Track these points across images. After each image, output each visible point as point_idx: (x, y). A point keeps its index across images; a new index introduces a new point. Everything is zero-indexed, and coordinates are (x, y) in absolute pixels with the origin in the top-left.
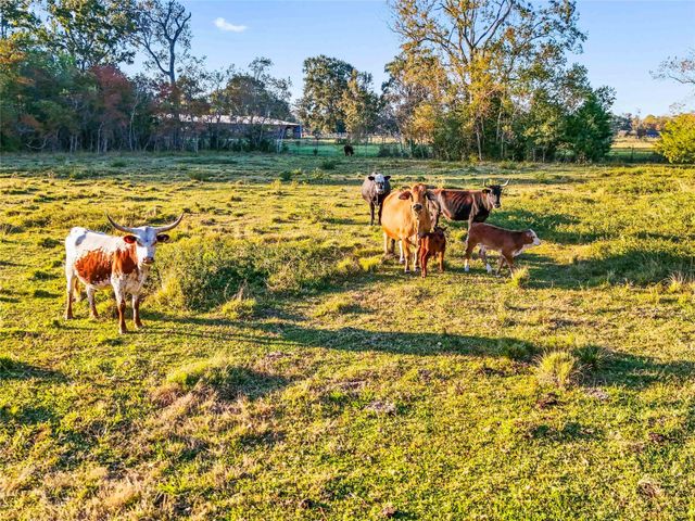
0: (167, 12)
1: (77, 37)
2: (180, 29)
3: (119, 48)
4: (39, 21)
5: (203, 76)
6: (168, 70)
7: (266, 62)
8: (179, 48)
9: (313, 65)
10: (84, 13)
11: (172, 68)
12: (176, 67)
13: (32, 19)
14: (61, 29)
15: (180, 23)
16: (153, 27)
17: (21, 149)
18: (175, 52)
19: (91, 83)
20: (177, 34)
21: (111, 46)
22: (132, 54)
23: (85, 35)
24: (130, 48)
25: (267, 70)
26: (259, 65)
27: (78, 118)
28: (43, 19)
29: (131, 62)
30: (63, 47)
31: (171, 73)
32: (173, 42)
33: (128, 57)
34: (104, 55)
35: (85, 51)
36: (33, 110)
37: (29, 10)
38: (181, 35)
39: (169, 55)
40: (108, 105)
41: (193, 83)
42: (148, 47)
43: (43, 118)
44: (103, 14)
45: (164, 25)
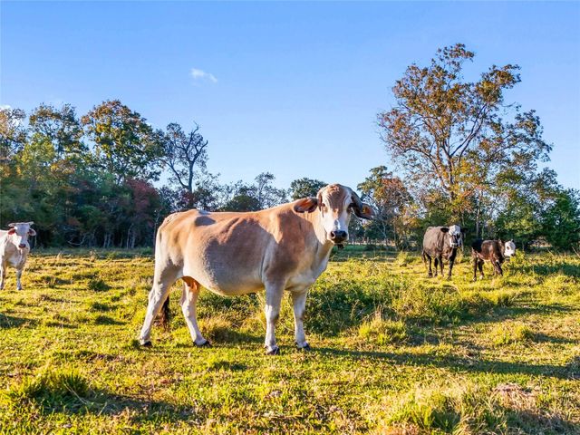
0: (189, 140)
1: (115, 160)
2: (198, 153)
3: (148, 168)
4: (87, 149)
5: (216, 189)
6: (187, 184)
7: (270, 177)
8: (196, 168)
9: (298, 185)
10: (123, 142)
11: (190, 183)
12: (194, 182)
13: (82, 147)
14: (103, 154)
15: (199, 148)
16: (177, 152)
17: (63, 245)
18: (194, 170)
19: (126, 192)
20: (196, 156)
21: (142, 167)
22: (159, 173)
23: (122, 159)
24: (157, 169)
25: (270, 183)
26: (264, 178)
27: (112, 220)
28: (91, 148)
29: (157, 179)
30: (104, 168)
31: (189, 187)
32: (192, 163)
33: (155, 176)
34: (135, 174)
35: (121, 171)
36: (77, 213)
37: (80, 140)
38: (199, 157)
39: (189, 173)
40: (139, 210)
41: (208, 193)
42: (172, 167)
43: (84, 220)
44: (138, 143)
45: (186, 150)
